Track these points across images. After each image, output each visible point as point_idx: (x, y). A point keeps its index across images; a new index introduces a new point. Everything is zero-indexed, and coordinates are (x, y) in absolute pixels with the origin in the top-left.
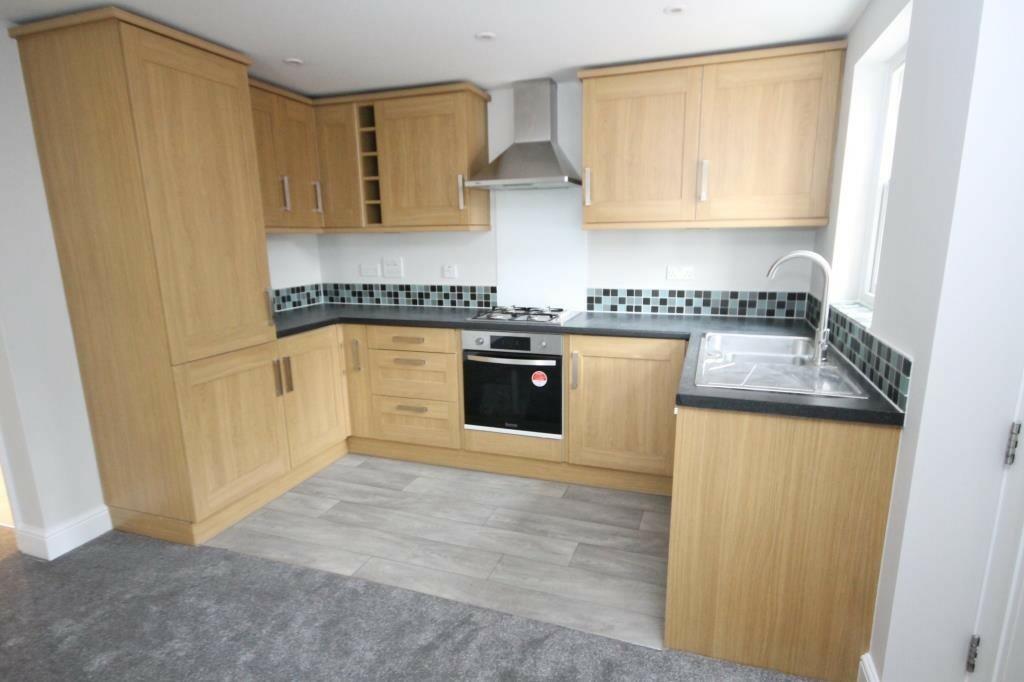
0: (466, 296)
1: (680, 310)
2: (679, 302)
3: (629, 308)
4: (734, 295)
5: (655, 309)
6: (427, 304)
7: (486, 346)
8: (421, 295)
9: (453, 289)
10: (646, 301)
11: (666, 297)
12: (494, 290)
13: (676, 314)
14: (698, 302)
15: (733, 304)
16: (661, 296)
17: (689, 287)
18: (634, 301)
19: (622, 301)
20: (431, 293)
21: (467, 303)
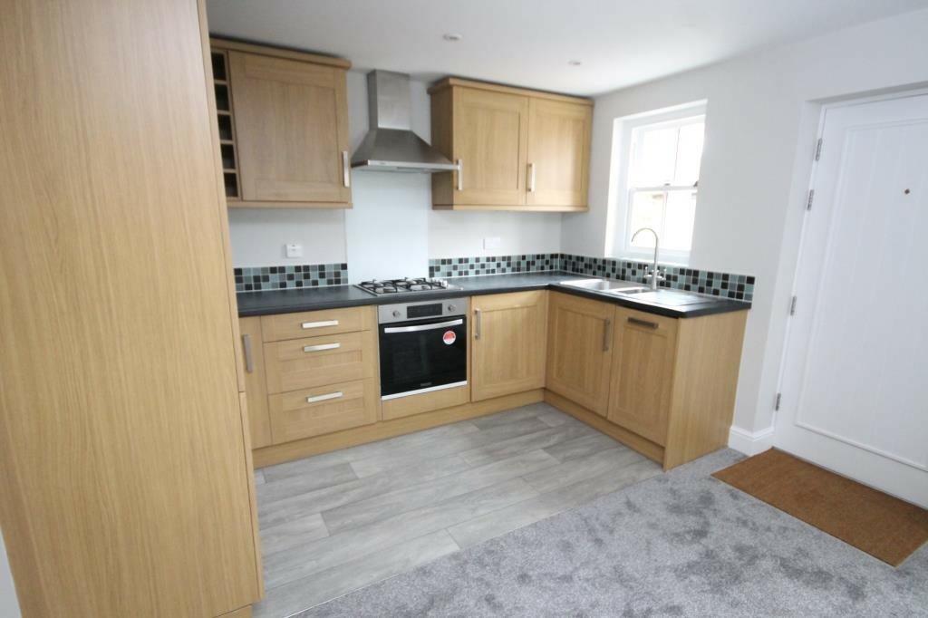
0: (314, 275)
1: (493, 271)
2: (493, 265)
3: (460, 274)
4: (524, 257)
5: (477, 272)
6: (266, 287)
7: (403, 317)
8: (257, 279)
9: (298, 269)
10: (472, 267)
11: (485, 262)
12: (344, 267)
13: (491, 274)
14: (504, 264)
15: (524, 264)
16: (481, 262)
17: (499, 253)
18: (464, 267)
19: (455, 268)
20: (270, 275)
21: (315, 283)
